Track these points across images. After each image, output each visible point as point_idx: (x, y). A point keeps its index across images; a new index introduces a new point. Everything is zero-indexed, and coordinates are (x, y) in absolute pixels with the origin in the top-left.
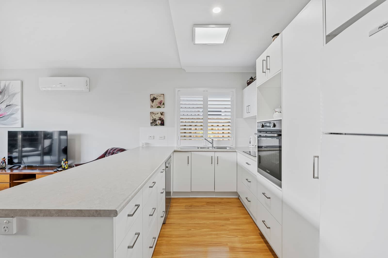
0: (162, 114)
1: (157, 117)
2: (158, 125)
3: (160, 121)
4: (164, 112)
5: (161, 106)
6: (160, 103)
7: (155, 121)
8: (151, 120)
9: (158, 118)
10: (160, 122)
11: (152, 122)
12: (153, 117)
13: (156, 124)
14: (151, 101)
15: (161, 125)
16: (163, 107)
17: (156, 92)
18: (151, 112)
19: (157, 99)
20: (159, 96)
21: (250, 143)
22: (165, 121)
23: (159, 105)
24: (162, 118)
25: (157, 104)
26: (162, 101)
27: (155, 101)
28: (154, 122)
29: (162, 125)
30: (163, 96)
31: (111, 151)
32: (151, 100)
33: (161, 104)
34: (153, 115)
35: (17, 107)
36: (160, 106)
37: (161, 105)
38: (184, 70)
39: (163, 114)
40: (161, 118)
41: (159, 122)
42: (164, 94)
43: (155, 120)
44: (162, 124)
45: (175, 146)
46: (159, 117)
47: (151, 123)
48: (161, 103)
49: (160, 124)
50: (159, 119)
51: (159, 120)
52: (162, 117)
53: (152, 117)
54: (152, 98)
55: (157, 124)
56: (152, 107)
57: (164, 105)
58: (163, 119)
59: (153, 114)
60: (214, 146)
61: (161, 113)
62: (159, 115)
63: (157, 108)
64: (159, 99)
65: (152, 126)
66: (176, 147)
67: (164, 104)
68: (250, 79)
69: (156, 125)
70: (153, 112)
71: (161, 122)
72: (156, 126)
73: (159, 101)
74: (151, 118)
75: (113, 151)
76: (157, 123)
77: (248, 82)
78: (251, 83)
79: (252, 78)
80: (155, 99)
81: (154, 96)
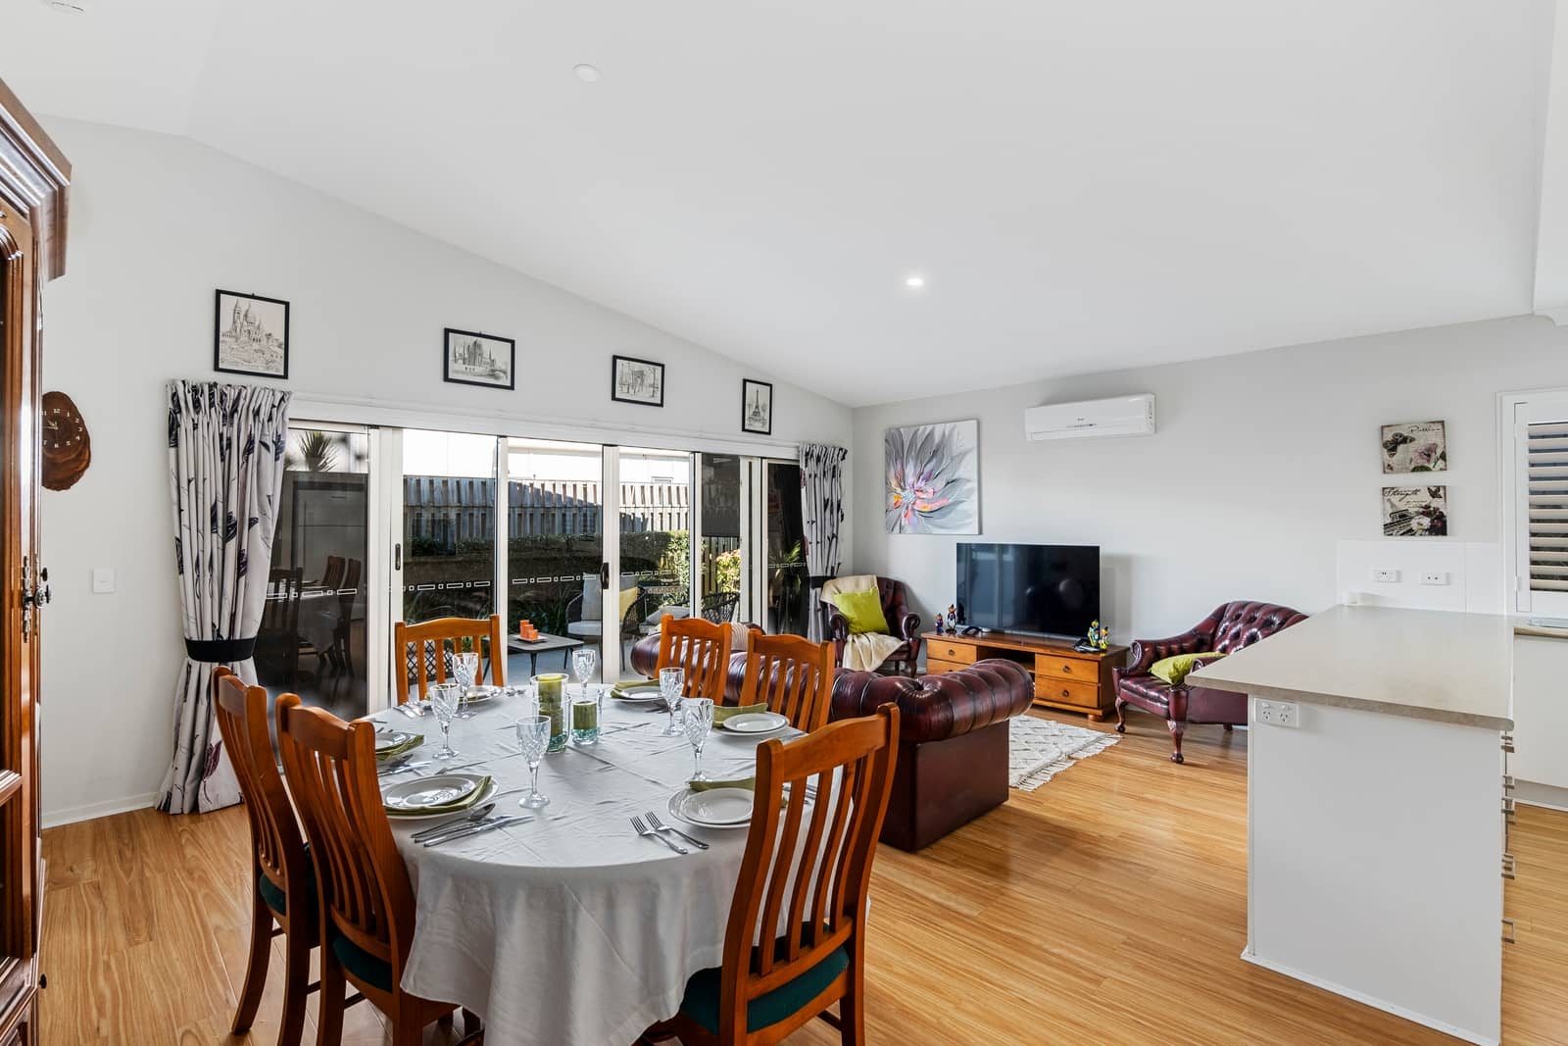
0: (1435, 494)
1: (1411, 505)
2: (1420, 532)
3: (1429, 519)
4: (1444, 487)
5: (1431, 466)
6: (1428, 453)
7: (1402, 517)
8: (1384, 515)
9: (1416, 509)
10: (1426, 522)
11: (1389, 521)
12: (1393, 505)
13: (1409, 528)
14: (1386, 450)
15: (1430, 534)
16: (1441, 470)
17: (1408, 415)
18: (1384, 489)
19: (1412, 440)
20: (1421, 428)
22: (1447, 519)
23: (1422, 463)
24: (1436, 510)
25: (1411, 460)
26: (1435, 446)
27: (1401, 448)
28: (1399, 524)
29: (1437, 534)
30: (1440, 427)
31: (1243, 613)
32: (1385, 445)
33: (1432, 457)
34: (1395, 499)
35: (969, 486)
36: (1426, 465)
37: (1428, 461)
38: (1548, 318)
39: (1441, 492)
40: (1429, 507)
41: (1422, 522)
42: (1442, 423)
43: (1405, 516)
44: (1439, 529)
46: (1424, 504)
47: (1386, 526)
48: (1429, 456)
49: (1426, 530)
50: (1421, 510)
51: (1423, 513)
52: (1436, 503)
53: (1388, 505)
54: (1389, 437)
55: (1411, 530)
56: (1391, 469)
57: (1445, 460)
58: (1442, 512)
59: (1396, 493)
61: (1433, 489)
62: (1425, 498)
63: (1414, 470)
64: (1422, 441)
65: (1391, 535)
66: (1508, 616)
67: (1443, 457)
69: (1410, 532)
70: (1393, 488)
71: (1432, 521)
72: (1407, 538)
73: (1422, 449)
74: (1384, 509)
75: (1248, 613)
76: (1414, 524)
80: (1405, 440)
81: (1398, 430)
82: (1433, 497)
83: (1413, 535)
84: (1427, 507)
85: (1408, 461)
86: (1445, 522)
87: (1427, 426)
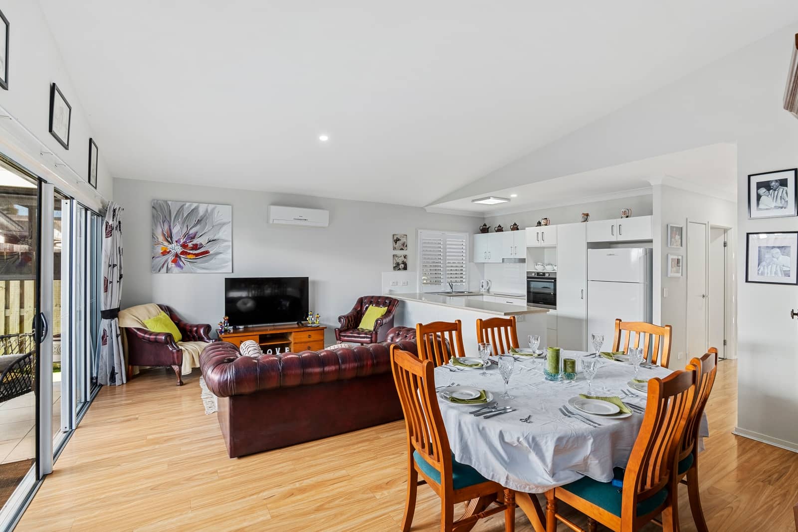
0: (405, 257)
1: (400, 260)
5: (404, 248)
6: (403, 245)
7: (398, 264)
10: (403, 266)
17: (399, 232)
19: (400, 240)
21: (482, 287)
23: (402, 247)
26: (405, 242)
27: (398, 242)
28: (397, 267)
32: (394, 241)
33: (404, 246)
34: (396, 258)
35: (226, 244)
41: (402, 266)
44: (405, 268)
45: (418, 292)
51: (402, 263)
52: (405, 260)
54: (395, 239)
60: (453, 291)
67: (406, 246)
68: (484, 225)
69: (399, 269)
72: (399, 271)
73: (402, 243)
76: (400, 267)
77: (481, 228)
78: (485, 230)
79: (486, 225)
80: (398, 240)
81: (397, 236)
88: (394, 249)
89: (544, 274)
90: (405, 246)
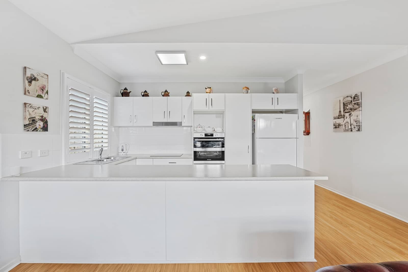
0: (45, 111)
1: (37, 114)
2: (39, 129)
5: (43, 96)
6: (43, 89)
7: (33, 121)
8: (25, 119)
9: (38, 117)
10: (41, 124)
11: (28, 123)
12: (30, 114)
15: (43, 131)
19: (38, 80)
20: (41, 75)
21: (122, 150)
22: (49, 123)
23: (40, 93)
24: (45, 118)
25: (37, 91)
26: (45, 86)
27: (33, 82)
29: (45, 131)
30: (47, 78)
34: (31, 110)
37: (43, 93)
39: (47, 110)
41: (40, 124)
42: (48, 75)
44: (45, 128)
46: (41, 115)
48: (43, 90)
49: (42, 128)
50: (40, 118)
51: (41, 120)
52: (45, 115)
54: (28, 74)
55: (36, 128)
56: (29, 93)
57: (48, 94)
58: (47, 120)
59: (31, 107)
60: (102, 157)
61: (45, 108)
63: (37, 97)
64: (41, 82)
65: (28, 131)
67: (47, 92)
68: (125, 89)
69: (36, 129)
70: (30, 104)
71: (44, 124)
72: (35, 132)
73: (41, 86)
74: (25, 115)
77: (122, 91)
78: (125, 94)
79: (127, 90)
80: (35, 79)
81: (32, 72)
82: (45, 112)
83: (37, 131)
84: (42, 117)
85: (36, 91)
86: (47, 125)
87: (43, 75)
88: (26, 92)
89: (212, 135)
90: (45, 91)
